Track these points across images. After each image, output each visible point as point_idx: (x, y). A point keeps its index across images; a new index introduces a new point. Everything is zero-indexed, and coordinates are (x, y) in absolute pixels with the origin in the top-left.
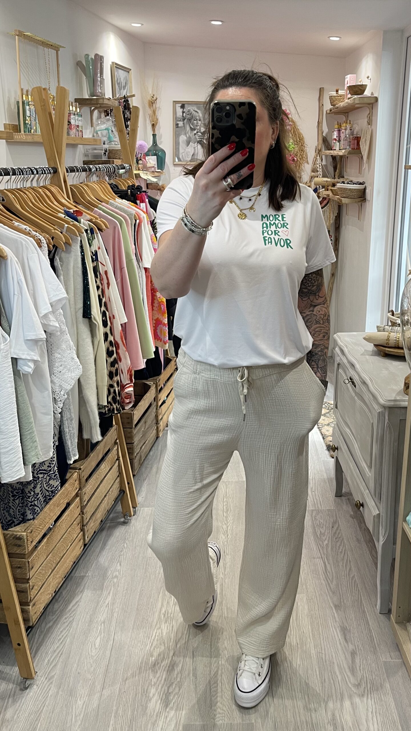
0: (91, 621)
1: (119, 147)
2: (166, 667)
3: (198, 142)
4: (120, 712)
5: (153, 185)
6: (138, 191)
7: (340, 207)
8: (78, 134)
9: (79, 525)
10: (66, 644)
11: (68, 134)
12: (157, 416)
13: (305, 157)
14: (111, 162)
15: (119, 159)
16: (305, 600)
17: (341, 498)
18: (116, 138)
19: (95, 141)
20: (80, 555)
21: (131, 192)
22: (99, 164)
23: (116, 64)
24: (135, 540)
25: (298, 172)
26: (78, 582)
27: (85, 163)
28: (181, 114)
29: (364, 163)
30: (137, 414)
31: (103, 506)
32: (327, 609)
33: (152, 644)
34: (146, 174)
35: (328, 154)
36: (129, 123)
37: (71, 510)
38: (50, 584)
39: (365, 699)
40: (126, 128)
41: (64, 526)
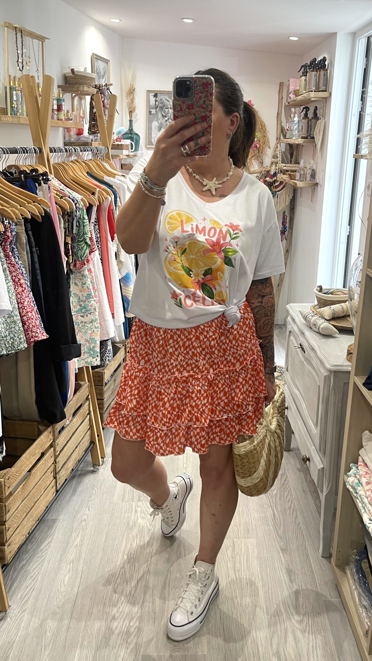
0: (61, 560)
4: (85, 643)
5: (127, 165)
7: (295, 190)
9: (52, 473)
10: (38, 580)
13: (267, 143)
16: (255, 544)
17: (290, 453)
20: (52, 500)
23: (96, 55)
24: (103, 487)
26: (50, 525)
29: (317, 152)
30: (107, 373)
31: (74, 456)
32: (275, 553)
33: (116, 583)
35: (286, 142)
37: (45, 460)
38: (24, 526)
39: (307, 634)
41: (39, 473)
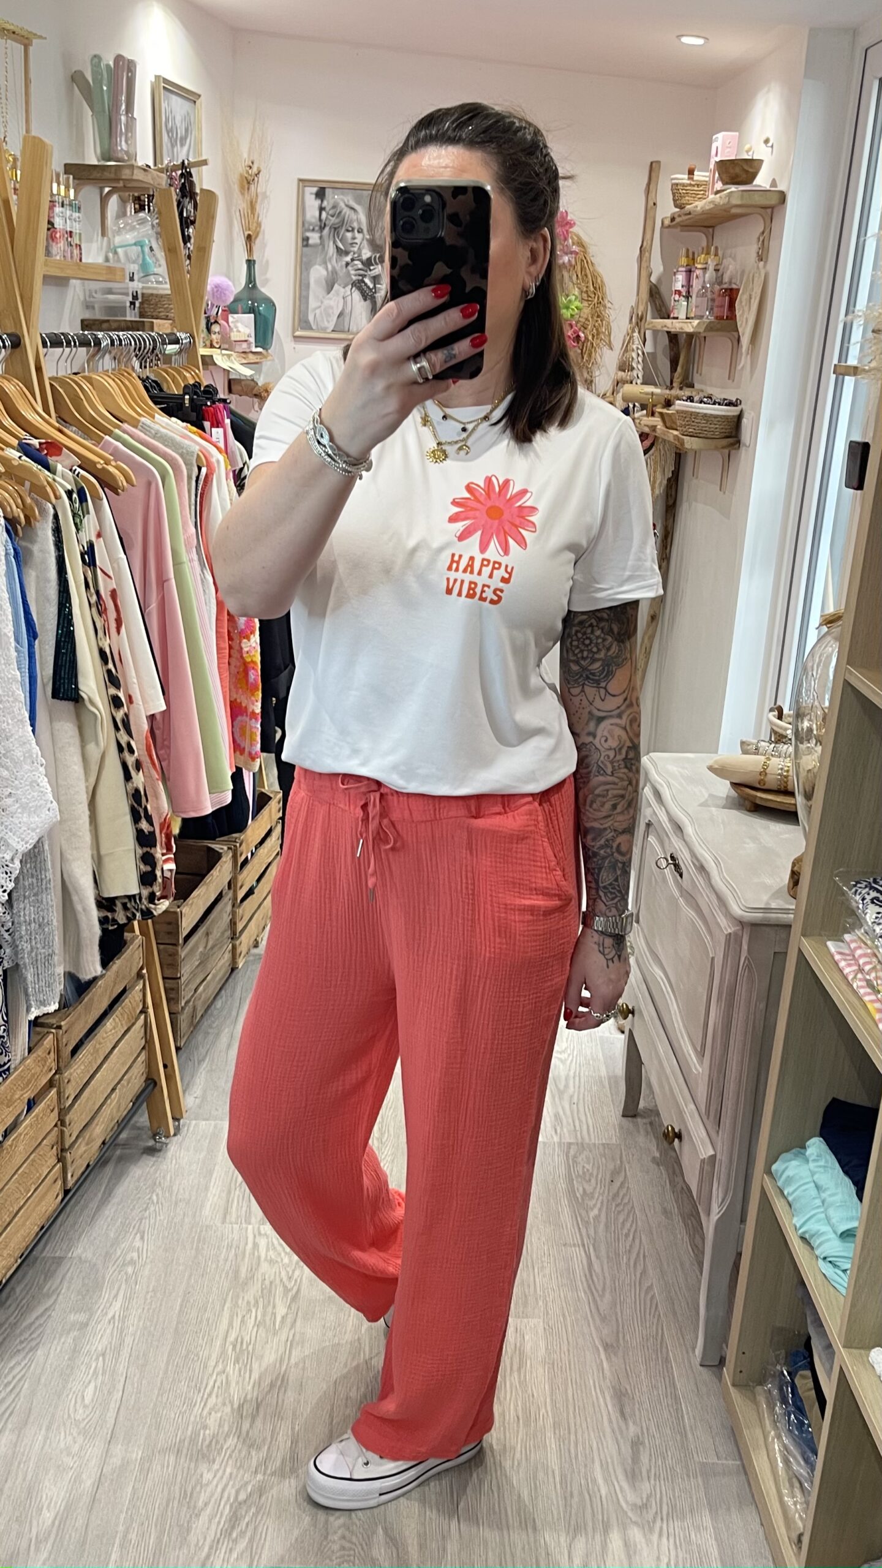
0: (76, 1350)
1: (165, 288)
2: (233, 1451)
3: (354, 284)
4: (133, 1536)
5: (243, 383)
6: (208, 399)
7: (679, 457)
8: (72, 253)
9: (55, 1148)
10: (22, 1395)
11: (48, 253)
12: (233, 923)
13: (604, 333)
14: (147, 326)
15: (167, 318)
16: (541, 1330)
17: (635, 1120)
18: (160, 266)
19: (110, 272)
20: (55, 1211)
21: (191, 400)
22: (119, 331)
23: (166, 81)
24: (175, 1188)
25: (587, 368)
26: (49, 1270)
27: (86, 325)
28: (317, 214)
29: (742, 354)
30: (190, 913)
31: (106, 1111)
32: (587, 1352)
33: (205, 1405)
34: (229, 356)
35: (659, 327)
36: (191, 230)
37: (37, 1116)
39: (655, 1537)
40: (185, 243)
41: (21, 1148)
